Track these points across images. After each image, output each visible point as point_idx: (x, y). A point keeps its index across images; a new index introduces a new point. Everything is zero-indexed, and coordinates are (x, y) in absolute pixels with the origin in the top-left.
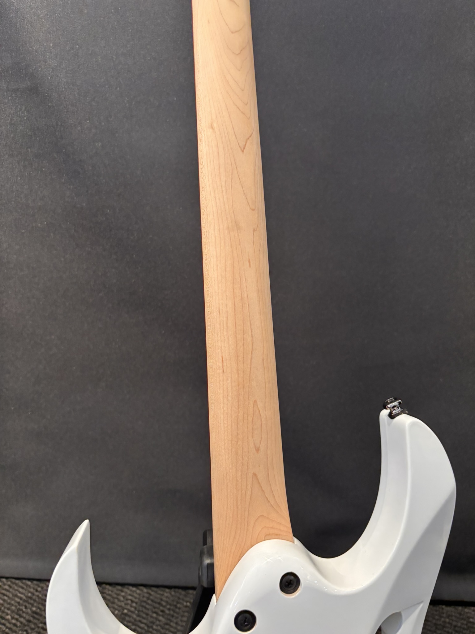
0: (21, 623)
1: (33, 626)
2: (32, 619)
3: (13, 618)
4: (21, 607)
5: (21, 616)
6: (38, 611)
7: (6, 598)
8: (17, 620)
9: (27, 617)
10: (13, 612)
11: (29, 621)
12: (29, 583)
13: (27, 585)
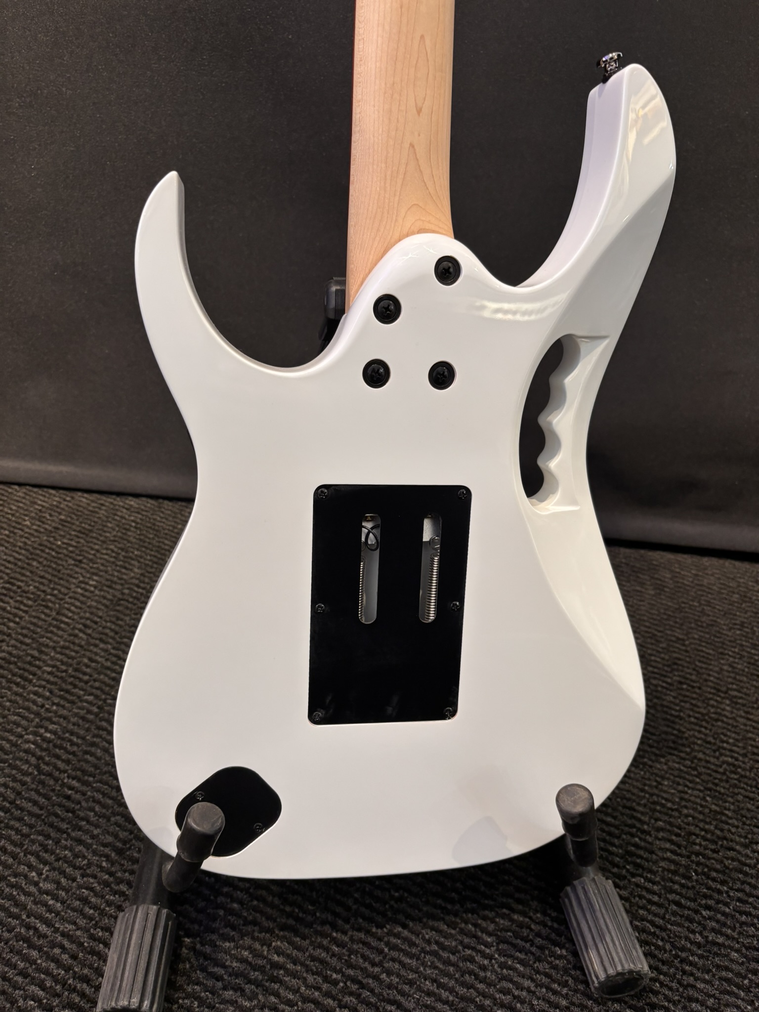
0: (46, 529)
1: (62, 533)
2: (60, 527)
3: (33, 524)
4: (44, 515)
5: (43, 523)
6: (69, 519)
7: (21, 505)
8: (39, 526)
9: (54, 524)
10: (33, 518)
11: (57, 528)
12: (53, 492)
13: (50, 494)
